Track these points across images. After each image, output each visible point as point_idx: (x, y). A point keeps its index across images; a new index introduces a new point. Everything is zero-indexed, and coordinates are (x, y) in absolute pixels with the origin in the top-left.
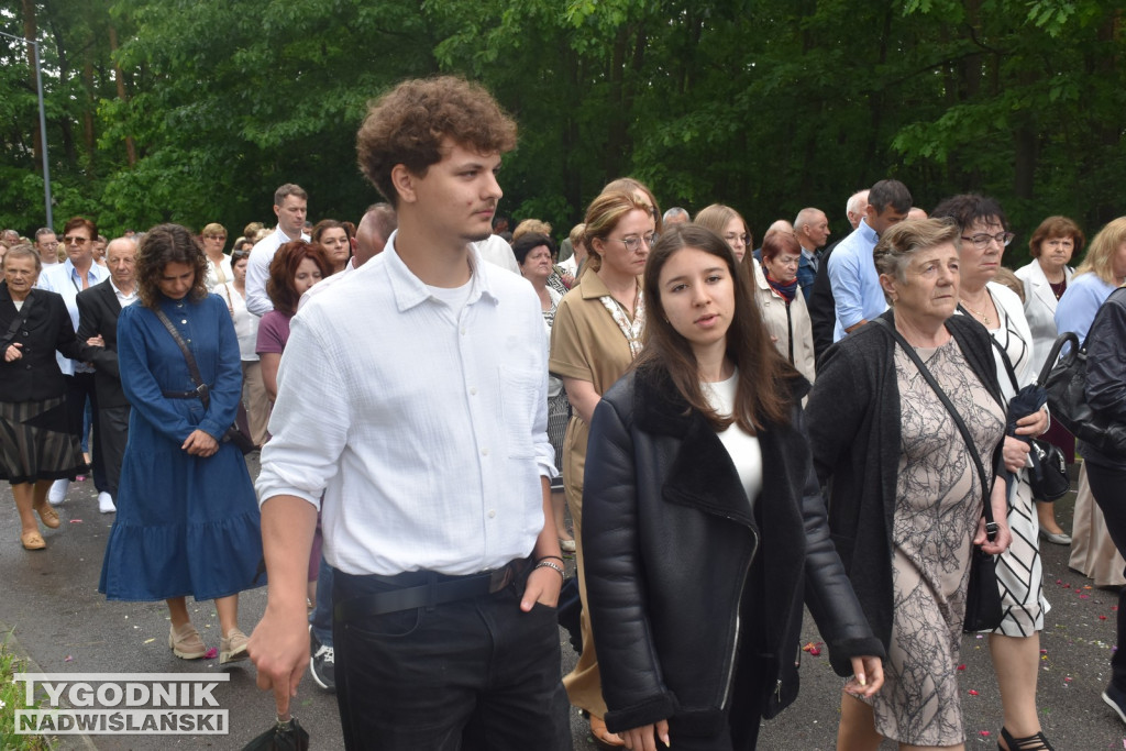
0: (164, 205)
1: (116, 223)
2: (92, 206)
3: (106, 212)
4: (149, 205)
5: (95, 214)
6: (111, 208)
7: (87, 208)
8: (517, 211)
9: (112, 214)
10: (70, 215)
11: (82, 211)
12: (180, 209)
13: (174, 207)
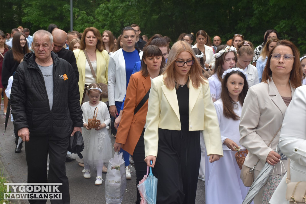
0: (122, 20)
1: (101, 27)
2: (91, 20)
3: (97, 22)
4: (115, 19)
5: (93, 23)
6: (98, 21)
7: (89, 20)
8: (277, 26)
9: (100, 24)
10: (83, 24)
11: (88, 22)
12: (128, 21)
13: (126, 20)
